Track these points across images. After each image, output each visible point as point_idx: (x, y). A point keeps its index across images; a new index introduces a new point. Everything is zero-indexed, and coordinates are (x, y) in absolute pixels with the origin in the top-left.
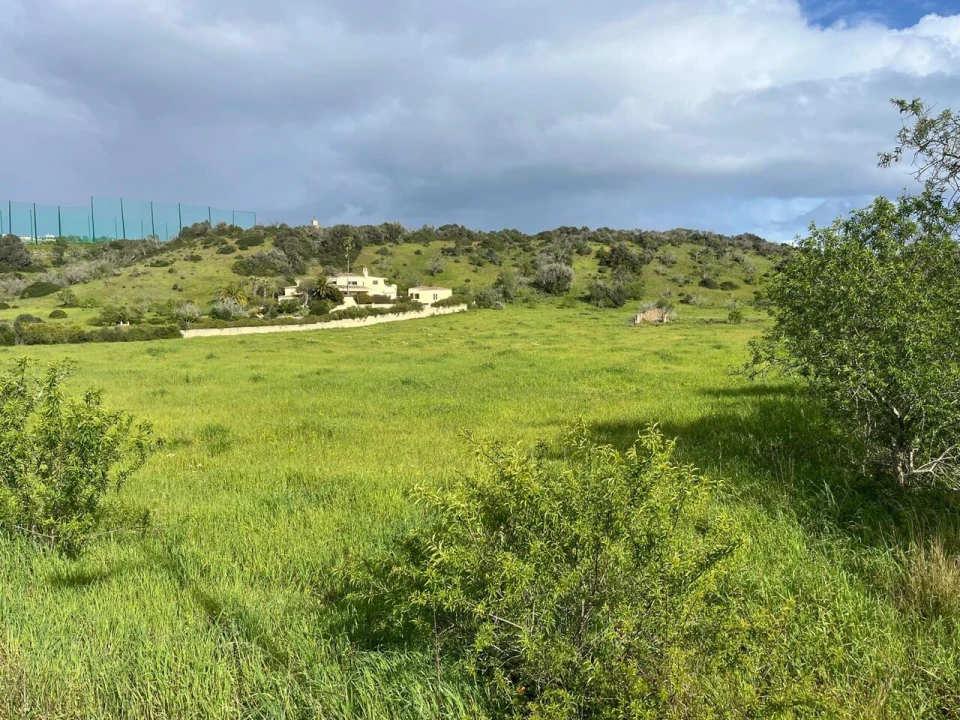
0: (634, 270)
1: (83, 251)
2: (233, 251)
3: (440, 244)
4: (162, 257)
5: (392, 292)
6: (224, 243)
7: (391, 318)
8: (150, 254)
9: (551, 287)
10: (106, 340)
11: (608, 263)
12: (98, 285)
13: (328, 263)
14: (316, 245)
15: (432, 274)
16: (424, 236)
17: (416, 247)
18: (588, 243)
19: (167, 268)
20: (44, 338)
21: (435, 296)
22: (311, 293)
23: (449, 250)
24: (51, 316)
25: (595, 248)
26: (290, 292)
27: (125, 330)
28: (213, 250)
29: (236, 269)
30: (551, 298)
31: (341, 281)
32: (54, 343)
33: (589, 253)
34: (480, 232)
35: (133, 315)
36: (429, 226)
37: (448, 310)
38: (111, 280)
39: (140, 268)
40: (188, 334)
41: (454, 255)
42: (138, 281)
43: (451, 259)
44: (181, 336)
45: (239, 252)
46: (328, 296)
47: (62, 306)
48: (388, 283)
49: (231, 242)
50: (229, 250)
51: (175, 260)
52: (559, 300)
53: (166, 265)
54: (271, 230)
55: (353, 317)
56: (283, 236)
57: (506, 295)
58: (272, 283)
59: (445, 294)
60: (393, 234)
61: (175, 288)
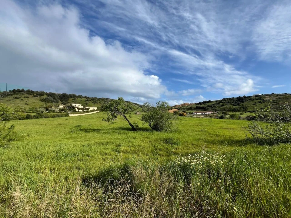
2: (37, 96)
5: (83, 107)
19: (20, 99)
28: (31, 96)
29: (41, 101)
49: (35, 94)
56: (51, 94)
61: (26, 104)
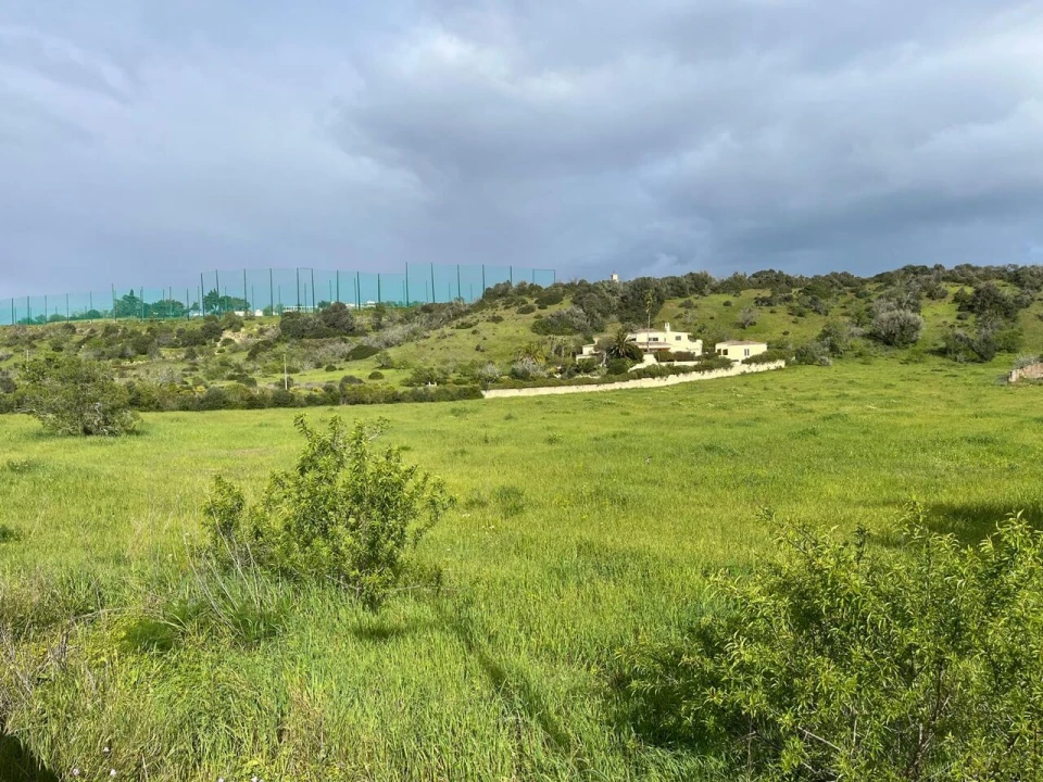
0: (1007, 315)
1: (398, 316)
2: (533, 310)
3: (753, 293)
4: (467, 319)
5: (696, 347)
6: (524, 302)
7: (695, 376)
8: (456, 316)
9: (894, 339)
10: (416, 400)
11: (971, 308)
12: (410, 347)
13: (628, 319)
14: (615, 300)
15: (743, 326)
16: (734, 285)
17: (724, 298)
18: (943, 285)
19: (471, 330)
20: (364, 399)
21: (747, 352)
22: (609, 351)
23: (763, 300)
24: (371, 377)
25: (953, 289)
26: (587, 350)
27: (432, 391)
28: (514, 310)
29: (535, 329)
30: (892, 351)
31: (641, 338)
32: (372, 403)
33: (944, 295)
34: (801, 277)
35: (439, 375)
36: (741, 273)
37: (762, 367)
38: (422, 342)
39: (447, 330)
40: (489, 395)
41: (770, 304)
42: (445, 342)
43: (767, 309)
44: (482, 396)
45: (538, 311)
46: (627, 354)
47: (380, 368)
48: (693, 338)
49: (531, 302)
50: (529, 310)
51: (478, 321)
52: (904, 354)
53: (470, 326)
54: (570, 287)
55: (653, 376)
56: (581, 292)
57: (833, 348)
58: (569, 341)
59: (759, 349)
60: (699, 284)
61: (478, 349)
